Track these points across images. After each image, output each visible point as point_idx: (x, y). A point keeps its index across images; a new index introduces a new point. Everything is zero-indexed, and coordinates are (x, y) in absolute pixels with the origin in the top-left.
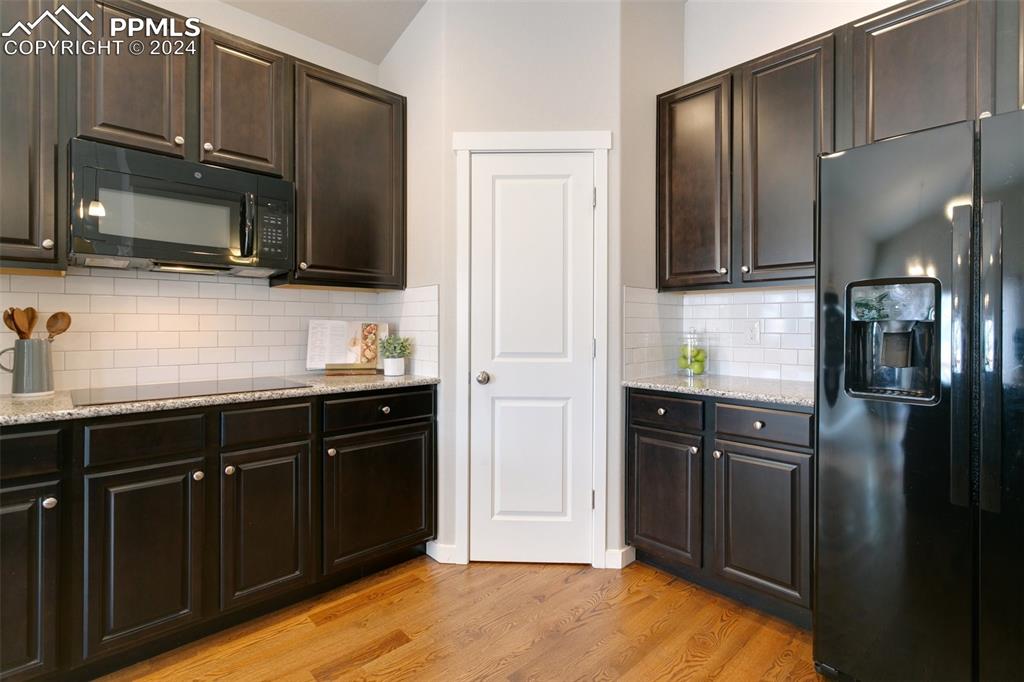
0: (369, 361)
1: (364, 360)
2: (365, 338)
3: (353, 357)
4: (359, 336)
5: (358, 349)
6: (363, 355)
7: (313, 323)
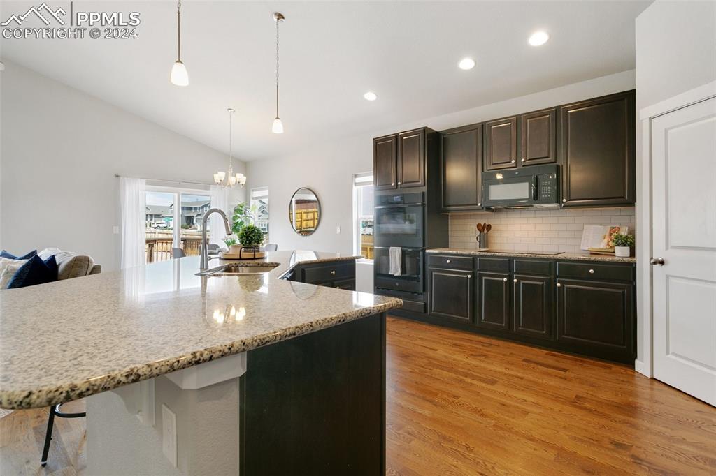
0: (611, 248)
1: (608, 247)
2: (611, 235)
3: (602, 245)
4: (608, 234)
5: (606, 241)
6: (608, 244)
7: (586, 226)
